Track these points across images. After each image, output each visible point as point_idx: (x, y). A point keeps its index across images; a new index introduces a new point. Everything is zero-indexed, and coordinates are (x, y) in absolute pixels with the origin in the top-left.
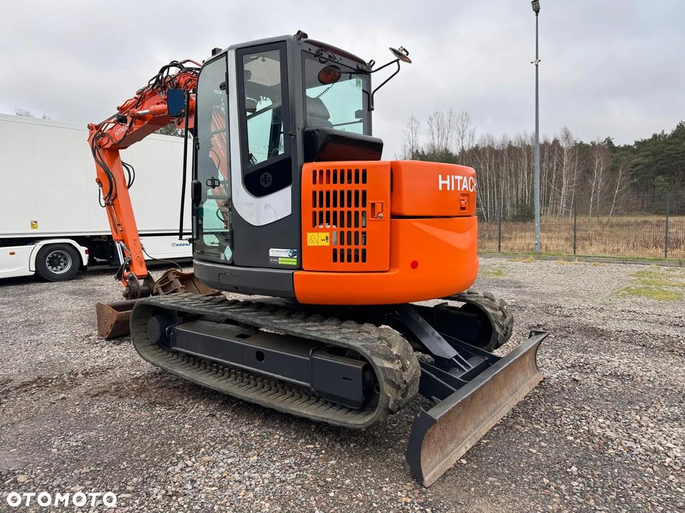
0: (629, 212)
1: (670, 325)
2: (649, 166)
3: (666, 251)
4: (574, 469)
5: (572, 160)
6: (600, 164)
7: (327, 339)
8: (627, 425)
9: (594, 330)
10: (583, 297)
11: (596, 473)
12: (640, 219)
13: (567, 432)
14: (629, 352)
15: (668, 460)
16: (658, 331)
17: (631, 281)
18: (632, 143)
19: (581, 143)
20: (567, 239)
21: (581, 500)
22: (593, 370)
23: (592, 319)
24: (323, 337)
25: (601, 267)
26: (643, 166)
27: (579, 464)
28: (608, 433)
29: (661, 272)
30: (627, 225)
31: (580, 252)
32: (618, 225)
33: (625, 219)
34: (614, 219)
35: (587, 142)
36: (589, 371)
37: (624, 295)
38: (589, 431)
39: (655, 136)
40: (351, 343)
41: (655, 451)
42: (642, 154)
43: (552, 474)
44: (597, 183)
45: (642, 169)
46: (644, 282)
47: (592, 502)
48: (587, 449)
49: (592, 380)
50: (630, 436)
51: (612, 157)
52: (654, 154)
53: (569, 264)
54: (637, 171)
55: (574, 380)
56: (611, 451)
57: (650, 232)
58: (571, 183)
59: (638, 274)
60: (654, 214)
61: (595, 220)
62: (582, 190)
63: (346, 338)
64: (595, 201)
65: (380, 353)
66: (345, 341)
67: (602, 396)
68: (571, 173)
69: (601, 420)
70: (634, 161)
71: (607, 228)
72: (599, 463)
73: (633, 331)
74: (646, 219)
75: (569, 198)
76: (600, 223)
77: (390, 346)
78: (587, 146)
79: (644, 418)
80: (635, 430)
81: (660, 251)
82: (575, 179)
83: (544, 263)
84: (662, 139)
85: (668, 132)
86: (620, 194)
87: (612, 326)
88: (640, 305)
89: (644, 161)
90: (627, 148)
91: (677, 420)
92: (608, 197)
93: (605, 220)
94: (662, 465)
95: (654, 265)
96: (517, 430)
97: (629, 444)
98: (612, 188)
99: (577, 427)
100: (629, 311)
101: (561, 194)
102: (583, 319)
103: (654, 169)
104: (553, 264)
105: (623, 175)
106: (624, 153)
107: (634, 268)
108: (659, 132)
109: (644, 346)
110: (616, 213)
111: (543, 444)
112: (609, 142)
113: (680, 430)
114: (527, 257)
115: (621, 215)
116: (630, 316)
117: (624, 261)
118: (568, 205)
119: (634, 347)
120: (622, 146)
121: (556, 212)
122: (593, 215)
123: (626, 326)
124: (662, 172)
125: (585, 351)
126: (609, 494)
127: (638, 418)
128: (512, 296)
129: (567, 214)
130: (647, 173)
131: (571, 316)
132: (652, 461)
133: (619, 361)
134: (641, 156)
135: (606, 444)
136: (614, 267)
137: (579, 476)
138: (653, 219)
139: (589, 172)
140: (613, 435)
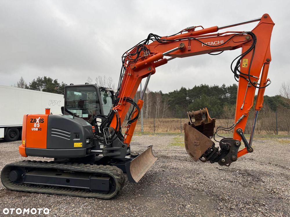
0: (168, 117)
1: (185, 154)
2: (173, 101)
3: (181, 131)
4: (168, 192)
5: (150, 98)
6: (158, 100)
7: (98, 172)
8: (179, 180)
9: (165, 156)
10: (160, 147)
11: (173, 192)
12: (172, 119)
13: (164, 184)
14: (176, 162)
15: (189, 186)
16: (182, 155)
17: (173, 141)
18: (168, 93)
19: (152, 92)
20: (150, 127)
21: (171, 198)
22: (168, 168)
23: (164, 153)
24: (96, 171)
25: (163, 137)
26: (171, 101)
27: (169, 191)
28: (174, 182)
29: (180, 138)
30: (168, 122)
31: (156, 132)
32: (166, 122)
33: (167, 119)
34: (164, 120)
35: (154, 92)
36: (166, 168)
37: (171, 146)
38: (170, 183)
39: (175, 91)
40: (106, 172)
41: (186, 185)
42: (171, 97)
43: (163, 194)
44: (158, 107)
45: (171, 102)
46: (176, 141)
47: (174, 198)
48: (170, 187)
49: (167, 170)
50: (180, 182)
51: (162, 98)
52: (175, 97)
53: (153, 136)
54: (170, 103)
55: (163, 170)
56: (176, 186)
57: (175, 124)
58: (149, 106)
59: (175, 139)
60: (176, 118)
61: (158, 120)
62: (153, 109)
63: (104, 170)
64: (157, 113)
65: (115, 174)
66: (104, 171)
67: (171, 174)
68: (149, 103)
69: (172, 180)
70: (169, 99)
71: (162, 123)
72: (174, 190)
73: (176, 156)
74: (173, 119)
75: (149, 112)
76: (159, 121)
77: (117, 171)
78: (154, 93)
79: (182, 178)
80: (181, 181)
81: (180, 131)
82: (151, 105)
83: (145, 136)
84: (177, 92)
85: (179, 90)
86: (165, 111)
87: (170, 155)
88: (176, 148)
89: (172, 99)
90: (166, 94)
91: (190, 177)
92: (161, 112)
93: (161, 120)
94: (188, 188)
95: (178, 136)
96: (151, 185)
97: (180, 184)
98: (163, 109)
99: (167, 182)
100: (174, 150)
101: (146, 110)
102: (161, 153)
103: (175, 102)
104: (148, 136)
105: (166, 104)
106: (166, 96)
107: (173, 137)
108: (176, 90)
109: (179, 160)
110: (164, 117)
111: (159, 187)
112: (161, 92)
113: (191, 180)
114: (139, 134)
115: (166, 118)
116: (174, 152)
117: (170, 134)
118: (149, 114)
119: (177, 160)
120: (165, 94)
121: (145, 117)
122: (157, 118)
123: (174, 155)
124: (177, 104)
125: (164, 163)
126: (177, 195)
127: (181, 178)
128: (138, 148)
129: (148, 117)
130: (173, 104)
131: (158, 153)
132: (186, 187)
133: (174, 164)
134: (171, 98)
135: (174, 185)
136: (167, 137)
137: (170, 193)
138: (176, 119)
139: (155, 102)
140: (176, 183)
